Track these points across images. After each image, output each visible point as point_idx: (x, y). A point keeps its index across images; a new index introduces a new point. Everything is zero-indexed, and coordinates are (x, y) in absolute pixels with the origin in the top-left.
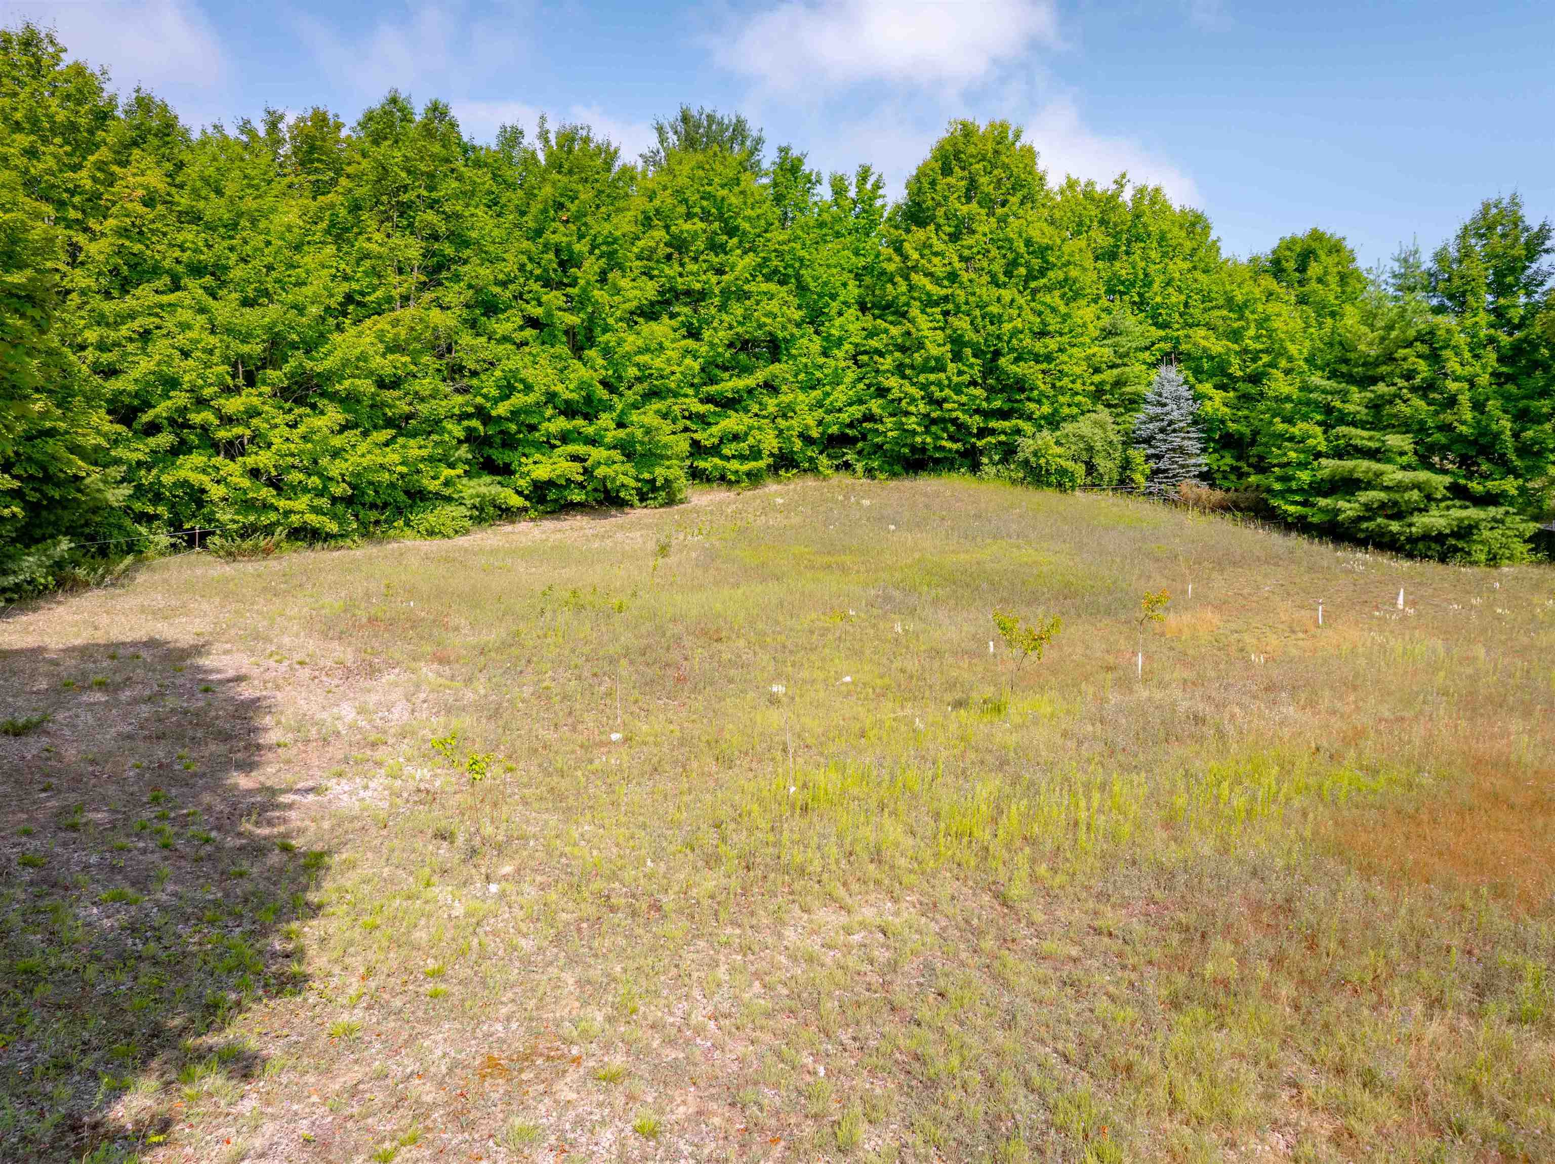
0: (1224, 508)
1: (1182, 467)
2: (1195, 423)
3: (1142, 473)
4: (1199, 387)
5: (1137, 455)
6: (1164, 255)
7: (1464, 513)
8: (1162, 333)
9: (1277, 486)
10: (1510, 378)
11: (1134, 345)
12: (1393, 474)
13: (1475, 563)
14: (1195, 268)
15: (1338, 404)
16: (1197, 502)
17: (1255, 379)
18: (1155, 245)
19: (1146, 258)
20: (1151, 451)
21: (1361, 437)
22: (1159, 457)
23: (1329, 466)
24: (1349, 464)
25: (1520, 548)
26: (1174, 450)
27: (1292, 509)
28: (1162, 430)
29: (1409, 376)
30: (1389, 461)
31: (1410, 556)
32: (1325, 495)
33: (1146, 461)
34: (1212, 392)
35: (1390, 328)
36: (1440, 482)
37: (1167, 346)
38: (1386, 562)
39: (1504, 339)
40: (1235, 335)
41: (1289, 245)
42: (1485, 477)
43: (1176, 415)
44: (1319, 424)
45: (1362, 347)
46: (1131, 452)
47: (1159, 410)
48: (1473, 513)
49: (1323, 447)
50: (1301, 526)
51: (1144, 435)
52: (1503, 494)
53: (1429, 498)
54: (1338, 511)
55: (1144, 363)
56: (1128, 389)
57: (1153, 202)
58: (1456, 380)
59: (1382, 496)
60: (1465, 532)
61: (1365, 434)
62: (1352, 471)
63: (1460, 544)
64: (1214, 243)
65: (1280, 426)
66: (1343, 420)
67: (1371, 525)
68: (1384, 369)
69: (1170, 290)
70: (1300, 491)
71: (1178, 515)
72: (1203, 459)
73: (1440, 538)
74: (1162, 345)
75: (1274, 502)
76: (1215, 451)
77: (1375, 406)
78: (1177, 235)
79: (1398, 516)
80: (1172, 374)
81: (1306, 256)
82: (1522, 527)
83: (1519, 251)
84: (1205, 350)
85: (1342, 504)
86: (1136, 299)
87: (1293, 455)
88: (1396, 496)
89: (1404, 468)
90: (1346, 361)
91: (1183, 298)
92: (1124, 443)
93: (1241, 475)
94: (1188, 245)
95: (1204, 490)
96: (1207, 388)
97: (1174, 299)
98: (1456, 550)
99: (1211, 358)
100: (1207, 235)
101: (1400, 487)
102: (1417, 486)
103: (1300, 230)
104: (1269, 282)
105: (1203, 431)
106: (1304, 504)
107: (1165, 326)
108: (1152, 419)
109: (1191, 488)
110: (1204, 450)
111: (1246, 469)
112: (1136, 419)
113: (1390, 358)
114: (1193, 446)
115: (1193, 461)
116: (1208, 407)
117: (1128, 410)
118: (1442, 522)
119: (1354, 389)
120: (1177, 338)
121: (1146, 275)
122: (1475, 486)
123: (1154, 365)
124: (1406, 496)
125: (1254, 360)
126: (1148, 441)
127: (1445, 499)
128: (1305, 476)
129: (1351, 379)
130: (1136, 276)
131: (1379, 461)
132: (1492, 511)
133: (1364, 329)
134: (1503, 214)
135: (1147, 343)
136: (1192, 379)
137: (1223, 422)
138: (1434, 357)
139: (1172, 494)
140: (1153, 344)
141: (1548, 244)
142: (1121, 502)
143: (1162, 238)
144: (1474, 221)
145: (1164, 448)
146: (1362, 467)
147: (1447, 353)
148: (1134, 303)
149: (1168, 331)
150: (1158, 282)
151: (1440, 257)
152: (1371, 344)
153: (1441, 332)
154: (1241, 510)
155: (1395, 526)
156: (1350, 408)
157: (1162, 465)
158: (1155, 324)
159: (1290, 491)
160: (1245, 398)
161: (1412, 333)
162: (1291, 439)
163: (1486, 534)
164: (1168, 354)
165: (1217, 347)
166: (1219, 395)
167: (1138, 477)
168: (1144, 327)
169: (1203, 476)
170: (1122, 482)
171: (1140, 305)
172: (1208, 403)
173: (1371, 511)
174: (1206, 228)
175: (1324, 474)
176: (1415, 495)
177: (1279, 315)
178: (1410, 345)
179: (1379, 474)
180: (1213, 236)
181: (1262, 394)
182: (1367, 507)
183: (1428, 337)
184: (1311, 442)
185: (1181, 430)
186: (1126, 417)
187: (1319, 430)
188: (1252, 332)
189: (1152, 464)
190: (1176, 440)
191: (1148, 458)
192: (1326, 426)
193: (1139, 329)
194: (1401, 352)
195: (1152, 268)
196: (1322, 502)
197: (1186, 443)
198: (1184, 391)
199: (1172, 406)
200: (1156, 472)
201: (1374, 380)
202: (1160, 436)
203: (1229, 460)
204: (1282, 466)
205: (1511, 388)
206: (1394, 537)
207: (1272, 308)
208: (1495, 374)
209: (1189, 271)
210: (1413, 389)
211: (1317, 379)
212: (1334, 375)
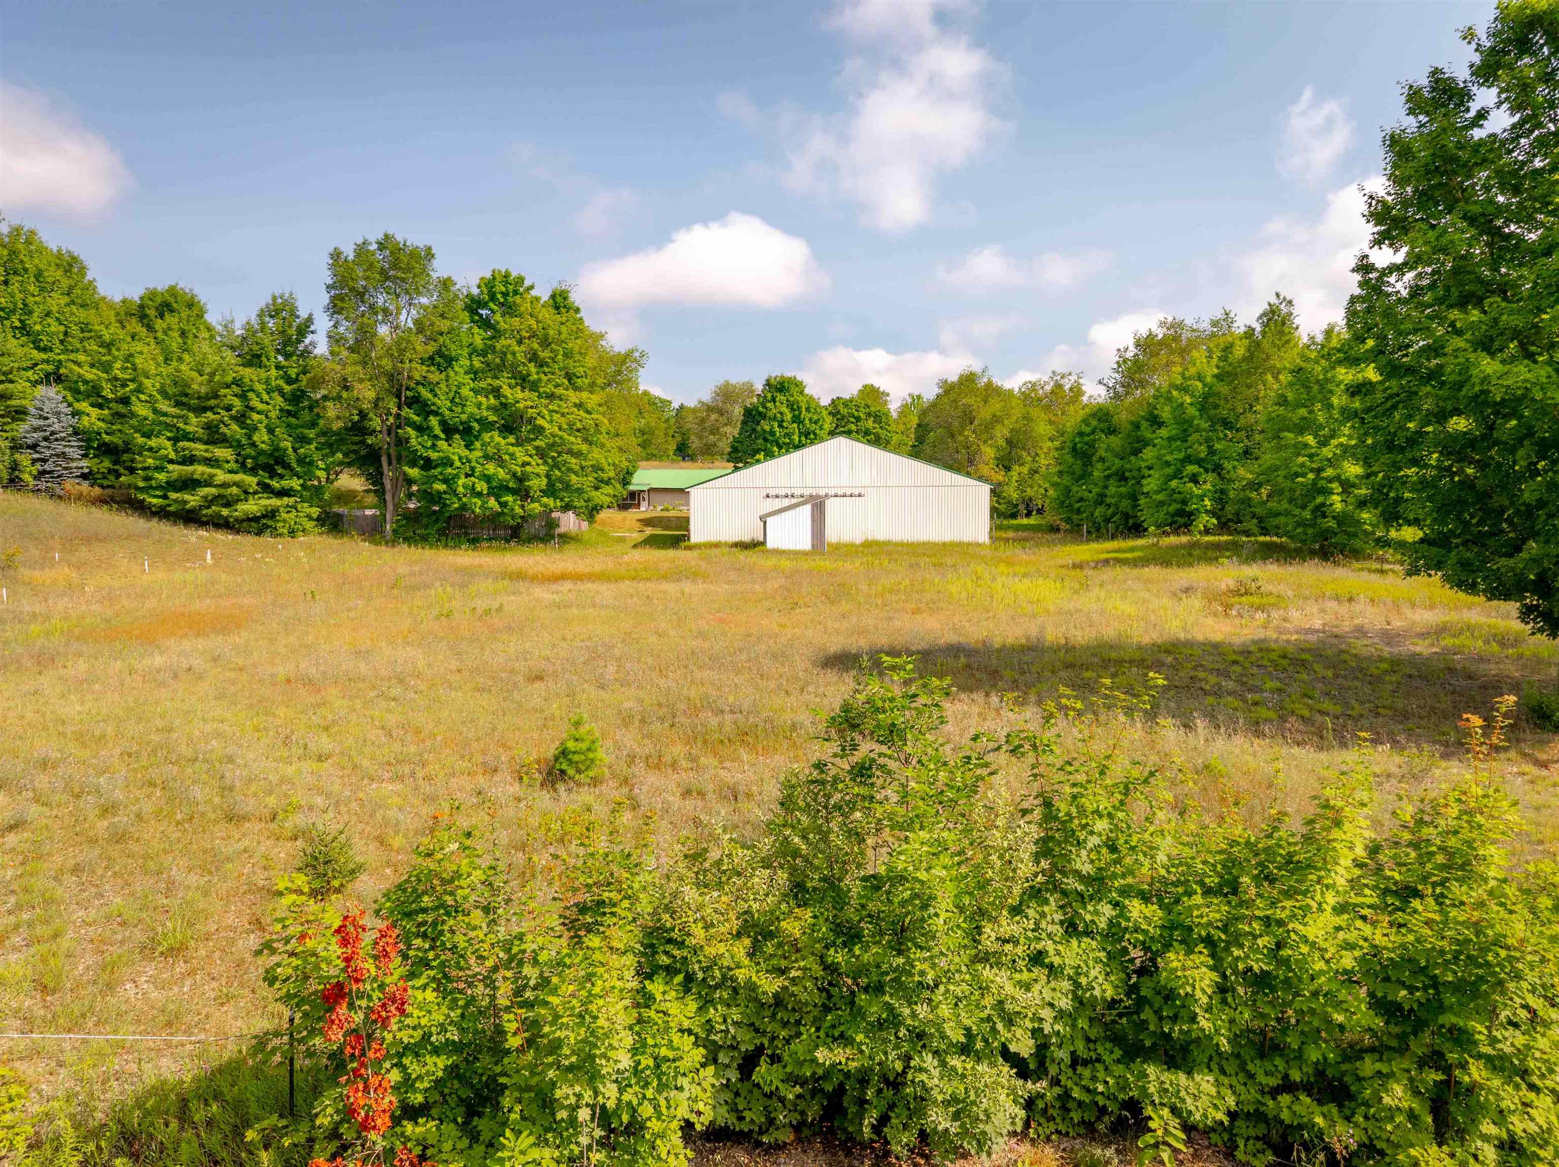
0: (102, 501)
1: (66, 469)
2: (76, 433)
3: (30, 473)
4: (77, 405)
5: (24, 458)
6: (42, 290)
7: (268, 502)
8: (45, 356)
9: (141, 484)
10: (289, 413)
11: (16, 365)
12: (221, 476)
13: (281, 535)
14: (72, 302)
15: (181, 425)
16: (79, 497)
17: (125, 401)
18: (32, 279)
19: (23, 291)
20: (36, 456)
21: (199, 449)
22: (44, 461)
23: (176, 470)
24: (190, 468)
25: (309, 525)
26: (57, 455)
27: (155, 501)
28: (46, 439)
29: (228, 408)
30: (219, 467)
31: (238, 532)
32: (177, 490)
33: (33, 464)
34: (89, 409)
35: (212, 374)
36: (251, 481)
37: (50, 368)
38: (222, 537)
39: (287, 388)
40: (106, 367)
41: (152, 295)
42: (282, 477)
43: (57, 427)
44: (169, 439)
45: (195, 387)
46: (17, 456)
47: (41, 422)
48: (275, 502)
49: (172, 455)
50: (162, 514)
51: (29, 442)
52: (291, 489)
53: (246, 492)
54: (186, 502)
55: (29, 380)
56: (13, 402)
57: (28, 242)
58: (259, 413)
59: (213, 491)
60: (272, 514)
61: (203, 447)
62: (192, 474)
63: (270, 523)
64: (90, 282)
65: (140, 440)
66: (186, 437)
67: (209, 511)
68: (212, 402)
69: (49, 320)
70: (159, 487)
71: (62, 507)
72: (84, 463)
73: (256, 519)
74: (44, 366)
75: (141, 496)
76: (95, 456)
77: (209, 427)
78: (53, 274)
79: (228, 505)
80: (53, 392)
81: (165, 308)
82: (308, 510)
83: (292, 331)
84: (80, 376)
85: (187, 497)
86: (17, 324)
87: (150, 461)
88: (222, 491)
89: (230, 472)
90: (186, 395)
91: (62, 328)
92: (11, 448)
93: (119, 475)
94: (65, 283)
95: (85, 486)
96: (84, 406)
97: (53, 329)
98: (268, 527)
99: (86, 382)
100: (84, 275)
101: (224, 485)
102: (237, 484)
103: (161, 284)
104: (135, 326)
105: (82, 440)
106: (165, 497)
107: (45, 350)
108: (35, 429)
109: (71, 485)
110: (85, 456)
111: (122, 471)
112: (21, 428)
113: (216, 396)
114: (74, 453)
115: (74, 464)
116: (85, 421)
117: (14, 420)
118: (255, 508)
119: (191, 415)
120: (60, 362)
121: (25, 305)
122: (275, 484)
123: (35, 383)
124: (229, 491)
125: (124, 386)
126: (34, 447)
127: (256, 493)
128: (162, 477)
129: (191, 409)
130: (15, 304)
131: (212, 466)
132: (286, 500)
133: (194, 374)
134: (286, 303)
135: (29, 364)
136: (70, 399)
137: (99, 434)
138: (243, 396)
139: (58, 491)
140: (36, 365)
141: (312, 328)
142: (11, 497)
143: (39, 275)
144: (267, 306)
145: (48, 453)
146: (199, 470)
147: (251, 395)
148: (14, 328)
149: (51, 354)
150: (38, 311)
151: (248, 326)
152: (201, 384)
153: (246, 380)
154: (117, 503)
155: (225, 512)
156: (190, 429)
157: (47, 467)
158: (38, 348)
159: (151, 487)
160: (118, 415)
161: (229, 379)
162: (151, 449)
163: (284, 515)
164: (48, 375)
165: (90, 374)
166: (95, 412)
167: (26, 477)
168: (26, 349)
169: (84, 476)
170: (12, 481)
171: (24, 329)
172: (86, 418)
173: (210, 502)
174: (83, 270)
175: (175, 476)
176: (235, 490)
177: (141, 353)
178: (228, 386)
179: (212, 476)
180: (89, 276)
181: (131, 412)
182: (205, 498)
183: (237, 382)
184: (163, 452)
185: (63, 439)
186: (14, 426)
187: (168, 444)
188: (118, 365)
189: (38, 466)
190: (59, 447)
191: (34, 461)
192: (175, 440)
193: (20, 351)
194: (223, 391)
195: (30, 300)
196: (173, 495)
197: (67, 450)
198: (63, 408)
199: (53, 419)
200: (43, 473)
201: (205, 409)
202: (44, 444)
203: (107, 464)
204: (144, 469)
205: (293, 420)
206: (226, 519)
207: (138, 346)
208: (281, 410)
209: (67, 305)
210: (232, 418)
211: (164, 406)
212: (178, 404)
